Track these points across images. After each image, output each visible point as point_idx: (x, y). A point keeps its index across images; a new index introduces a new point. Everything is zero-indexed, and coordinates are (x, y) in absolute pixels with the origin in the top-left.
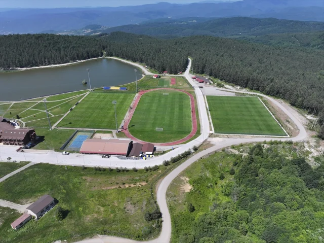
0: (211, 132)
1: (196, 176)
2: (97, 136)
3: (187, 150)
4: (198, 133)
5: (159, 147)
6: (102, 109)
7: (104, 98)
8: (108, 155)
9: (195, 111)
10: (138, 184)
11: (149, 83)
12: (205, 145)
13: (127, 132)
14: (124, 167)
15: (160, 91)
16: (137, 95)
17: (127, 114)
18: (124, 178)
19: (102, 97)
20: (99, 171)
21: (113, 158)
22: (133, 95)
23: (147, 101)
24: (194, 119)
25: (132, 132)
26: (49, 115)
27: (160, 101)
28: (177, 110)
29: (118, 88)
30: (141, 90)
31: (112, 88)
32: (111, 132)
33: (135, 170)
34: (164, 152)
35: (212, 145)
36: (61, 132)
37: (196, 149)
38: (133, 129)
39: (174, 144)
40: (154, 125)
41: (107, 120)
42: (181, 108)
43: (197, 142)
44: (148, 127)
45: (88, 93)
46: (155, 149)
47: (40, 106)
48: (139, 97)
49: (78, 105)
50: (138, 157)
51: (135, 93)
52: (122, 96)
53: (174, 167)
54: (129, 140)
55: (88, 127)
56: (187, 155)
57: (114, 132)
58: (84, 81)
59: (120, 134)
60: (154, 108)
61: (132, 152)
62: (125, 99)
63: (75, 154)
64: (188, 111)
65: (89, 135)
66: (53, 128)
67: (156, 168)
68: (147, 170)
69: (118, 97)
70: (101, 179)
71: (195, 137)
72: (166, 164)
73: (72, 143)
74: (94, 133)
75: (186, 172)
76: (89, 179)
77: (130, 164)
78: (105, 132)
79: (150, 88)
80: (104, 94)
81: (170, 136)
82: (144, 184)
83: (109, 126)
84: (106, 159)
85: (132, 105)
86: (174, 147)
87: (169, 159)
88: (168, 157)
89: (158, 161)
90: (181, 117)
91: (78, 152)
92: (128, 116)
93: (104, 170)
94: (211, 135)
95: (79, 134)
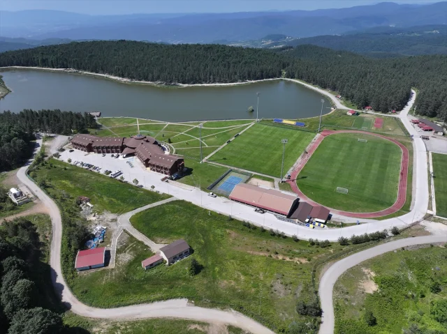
0: (430, 212)
1: (388, 274)
2: (254, 181)
3: (381, 230)
4: (406, 208)
5: (336, 216)
6: (266, 147)
7: (272, 133)
8: (262, 210)
9: (408, 174)
10: (296, 260)
11: (339, 122)
12: (414, 230)
13: (294, 184)
14: (281, 231)
15: (355, 134)
16: (318, 135)
17: (299, 160)
18: (279, 245)
19: (270, 131)
20: (248, 227)
21: (268, 215)
22: (312, 134)
23: (332, 146)
24: (402, 185)
25: (302, 186)
26: (202, 145)
27: (350, 149)
28: (375, 167)
29: (293, 123)
30: (325, 129)
31: (285, 121)
32: (272, 180)
33: (296, 240)
34: (343, 225)
35: (427, 233)
36: (212, 168)
37: (396, 232)
38: (304, 182)
39: (360, 216)
40: (335, 182)
41: (270, 163)
42: (384, 165)
43: (401, 222)
44: (326, 184)
45: (253, 124)
46: (329, 217)
47: (194, 132)
48: (320, 139)
49: (238, 138)
50: (302, 222)
51: (315, 132)
52: (297, 134)
53: (355, 251)
54: (295, 196)
55: (244, 167)
56: (379, 238)
57: (277, 181)
58: (251, 108)
59: (284, 185)
60: (341, 156)
61: (295, 212)
62: (299, 139)
63: (222, 199)
64: (396, 172)
65: (244, 178)
66: (204, 161)
67: (327, 245)
68: (313, 243)
69: (292, 134)
70: (248, 238)
71: (399, 214)
72: (344, 242)
73: (221, 184)
74: (252, 176)
75: (373, 263)
76: (234, 234)
77: (291, 229)
78: (264, 179)
79: (340, 129)
80: (273, 128)
81: (358, 203)
82: (304, 261)
83: (272, 171)
84: (259, 214)
85: (308, 149)
86: (360, 220)
87: (348, 236)
88: (348, 233)
89: (333, 235)
90: (381, 178)
91: (227, 197)
92: (299, 163)
93: (255, 228)
94: (428, 217)
95: (232, 174)
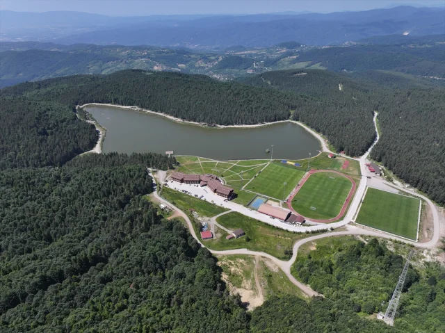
0: (352, 221)
1: (321, 245)
2: (270, 202)
3: (325, 228)
4: (342, 219)
5: (308, 221)
6: (277, 181)
7: (280, 171)
8: (273, 217)
9: (350, 201)
10: (286, 238)
11: (322, 163)
12: (343, 228)
13: (290, 204)
14: (281, 227)
15: (329, 173)
16: (307, 173)
17: (294, 190)
18: (280, 233)
19: (279, 169)
20: (267, 225)
21: (276, 220)
22: (304, 172)
23: (313, 181)
24: (344, 207)
25: (293, 205)
26: (241, 179)
27: (324, 182)
28: (334, 195)
29: (293, 164)
30: (312, 168)
31: (288, 162)
32: (278, 202)
33: (287, 231)
34: (309, 225)
35: (347, 230)
36: (247, 194)
37: (332, 229)
38: (295, 204)
39: (319, 222)
40: (311, 203)
41: (278, 191)
42: (339, 194)
43: (335, 225)
44: (306, 204)
45: (269, 163)
46: (304, 222)
47: (234, 168)
48: (308, 175)
49: (261, 174)
50: (291, 222)
51: (306, 171)
52: (295, 172)
53: (311, 236)
54: (289, 211)
55: (264, 194)
56: (324, 231)
57: (281, 202)
58: (267, 150)
59: (285, 205)
60: (316, 189)
61: (289, 218)
62: (296, 176)
63: (254, 211)
64: (344, 199)
65: (264, 200)
66: (242, 189)
67: (300, 233)
68: (294, 233)
69: (292, 172)
70: (267, 229)
71: (338, 221)
72: (308, 233)
73: (253, 203)
74: (268, 199)
75: (317, 241)
76: (261, 228)
77: (286, 226)
78: (275, 201)
79: (321, 169)
80: (281, 167)
81: (320, 215)
82: (289, 239)
83: (279, 196)
84: (272, 219)
85: (299, 183)
86: (317, 223)
87: (310, 231)
88: (309, 229)
89: (303, 229)
90: (336, 202)
91: (257, 210)
92: (294, 192)
93: (270, 225)
94: (350, 223)
95: (258, 198)
